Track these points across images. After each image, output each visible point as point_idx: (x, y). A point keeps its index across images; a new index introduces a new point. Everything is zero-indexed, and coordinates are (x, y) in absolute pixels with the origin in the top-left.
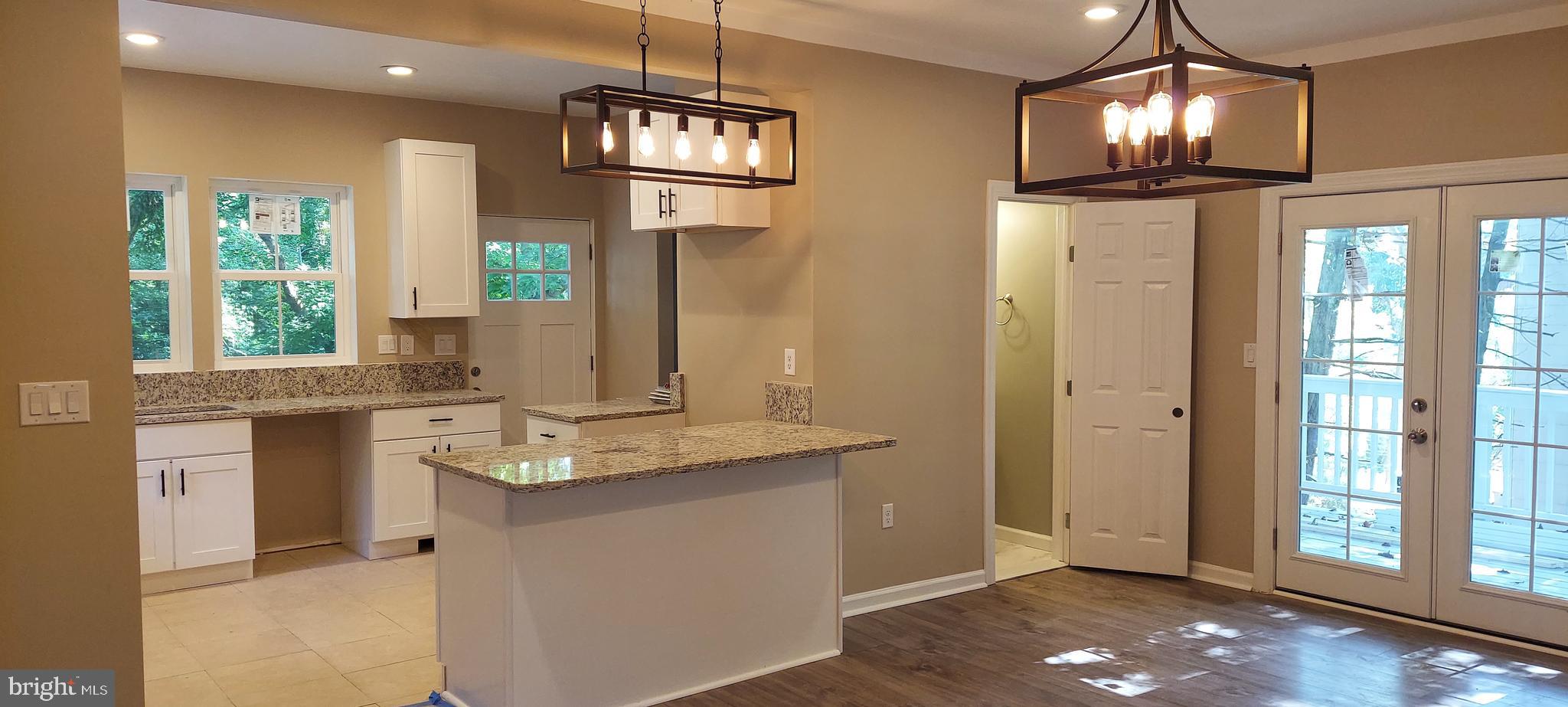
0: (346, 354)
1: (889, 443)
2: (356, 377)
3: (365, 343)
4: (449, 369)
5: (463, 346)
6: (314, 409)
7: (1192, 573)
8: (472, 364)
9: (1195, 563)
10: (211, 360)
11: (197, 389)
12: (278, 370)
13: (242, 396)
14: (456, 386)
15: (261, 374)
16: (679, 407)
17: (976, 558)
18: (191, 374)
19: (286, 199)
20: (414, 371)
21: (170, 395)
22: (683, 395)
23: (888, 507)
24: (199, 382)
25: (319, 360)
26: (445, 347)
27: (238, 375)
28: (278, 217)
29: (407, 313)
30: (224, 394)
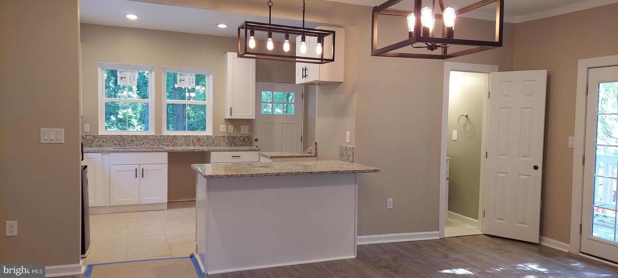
0: (209, 132)
1: (375, 171)
2: (212, 140)
3: (215, 128)
4: (246, 139)
5: (251, 130)
6: (189, 150)
7: (542, 242)
8: (255, 137)
9: (544, 238)
10: (161, 131)
11: (155, 141)
12: (184, 136)
13: (171, 145)
14: (248, 145)
15: (178, 137)
16: (314, 155)
17: (435, 226)
18: (153, 136)
19: (190, 75)
20: (233, 139)
21: (146, 143)
22: (316, 150)
23: (390, 200)
24: (156, 139)
25: (198, 133)
26: (245, 130)
27: (170, 137)
28: (187, 81)
29: (228, 117)
30: (165, 144)
